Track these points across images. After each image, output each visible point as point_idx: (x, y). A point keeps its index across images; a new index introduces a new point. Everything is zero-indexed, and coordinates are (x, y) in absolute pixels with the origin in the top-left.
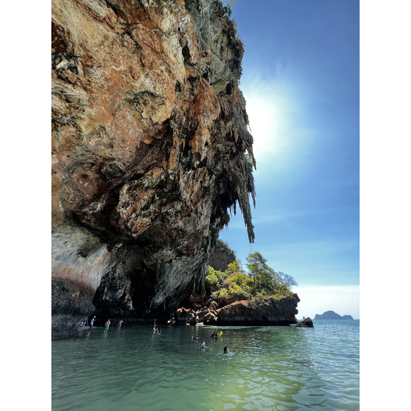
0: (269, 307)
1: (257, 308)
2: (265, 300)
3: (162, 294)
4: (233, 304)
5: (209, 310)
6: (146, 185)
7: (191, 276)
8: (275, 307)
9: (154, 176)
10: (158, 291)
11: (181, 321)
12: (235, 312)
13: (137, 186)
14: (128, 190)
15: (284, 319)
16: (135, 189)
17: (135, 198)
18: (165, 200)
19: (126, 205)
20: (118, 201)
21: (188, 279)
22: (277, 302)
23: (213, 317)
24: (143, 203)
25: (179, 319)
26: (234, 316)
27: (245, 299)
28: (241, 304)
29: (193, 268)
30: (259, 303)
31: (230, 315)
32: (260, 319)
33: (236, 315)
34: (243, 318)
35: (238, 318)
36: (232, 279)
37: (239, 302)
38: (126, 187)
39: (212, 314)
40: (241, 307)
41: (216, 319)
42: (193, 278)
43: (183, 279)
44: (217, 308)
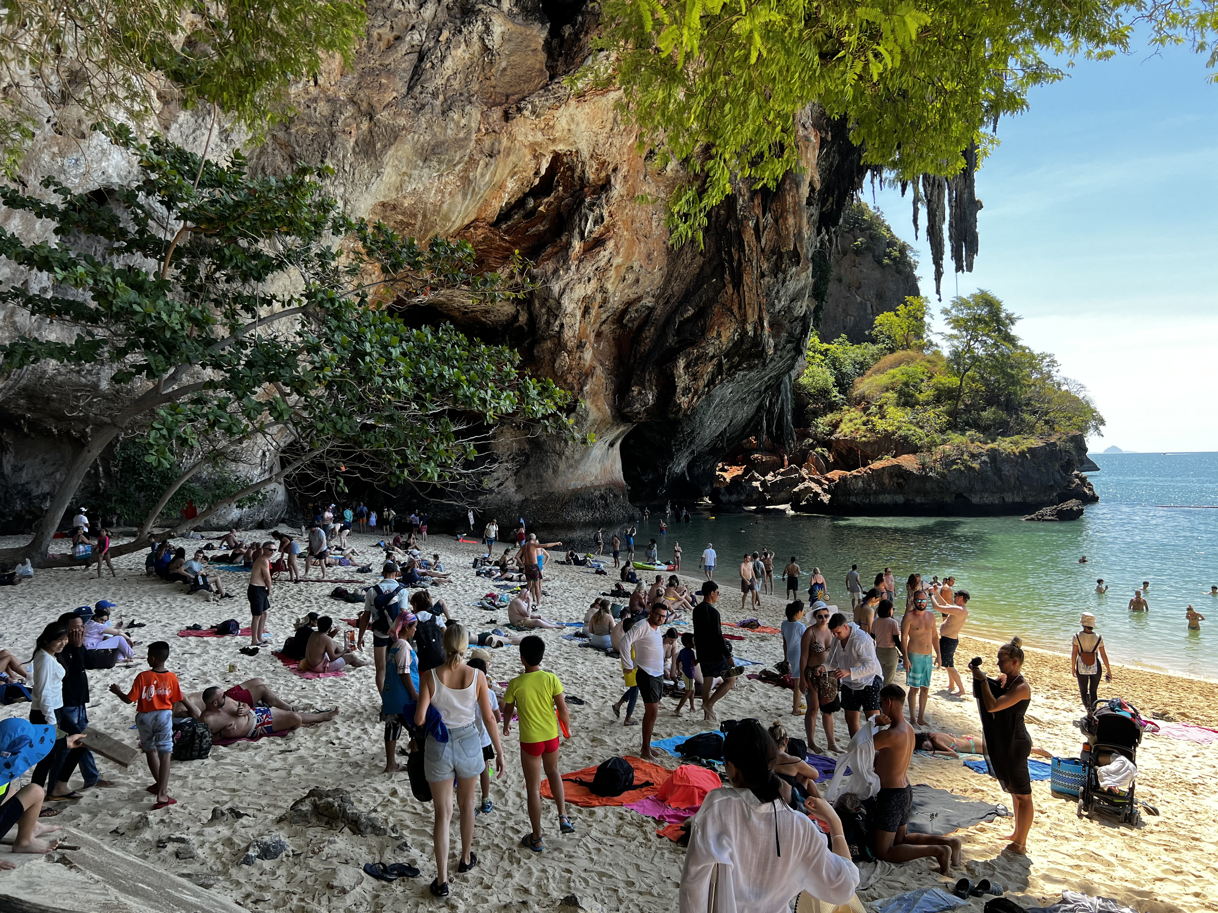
0: (981, 472)
1: (943, 476)
2: (973, 456)
3: (687, 454)
4: (877, 465)
5: (804, 472)
6: (711, 354)
7: (756, 404)
8: (998, 471)
9: (723, 339)
10: (678, 450)
11: (730, 502)
12: (881, 484)
13: (698, 358)
14: (686, 367)
15: (1017, 499)
16: (696, 364)
17: (695, 377)
18: (736, 359)
19: (686, 390)
20: (675, 387)
21: (744, 412)
22: (1009, 458)
23: (817, 494)
24: (706, 378)
25: (724, 499)
26: (876, 493)
27: (914, 450)
28: (899, 467)
29: (760, 386)
30: (954, 462)
31: (864, 492)
32: (948, 499)
33: (883, 490)
34: (900, 499)
35: (886, 499)
36: (883, 379)
37: (895, 461)
38: (682, 363)
39: (813, 485)
40: (898, 472)
41: (826, 498)
42: (760, 408)
43: (735, 413)
44: (830, 467)
